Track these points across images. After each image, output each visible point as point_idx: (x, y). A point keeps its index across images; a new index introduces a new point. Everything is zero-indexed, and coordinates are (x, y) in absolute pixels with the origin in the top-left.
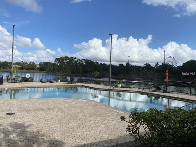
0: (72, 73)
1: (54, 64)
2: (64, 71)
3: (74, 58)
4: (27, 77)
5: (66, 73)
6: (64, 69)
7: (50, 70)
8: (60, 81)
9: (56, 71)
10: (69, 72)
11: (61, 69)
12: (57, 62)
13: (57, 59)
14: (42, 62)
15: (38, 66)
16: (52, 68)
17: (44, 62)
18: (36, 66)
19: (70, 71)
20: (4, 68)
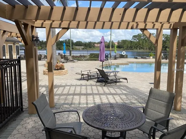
0: (149, 49)
1: (131, 42)
2: (142, 48)
3: (152, 34)
4: (123, 54)
5: (144, 49)
6: (141, 46)
7: (127, 47)
8: (152, 57)
9: (133, 48)
10: (147, 49)
11: (138, 46)
12: (135, 39)
13: (134, 36)
14: (120, 40)
15: (116, 44)
16: (129, 45)
17: (121, 41)
18: (115, 44)
19: (148, 47)
20: (89, 47)
